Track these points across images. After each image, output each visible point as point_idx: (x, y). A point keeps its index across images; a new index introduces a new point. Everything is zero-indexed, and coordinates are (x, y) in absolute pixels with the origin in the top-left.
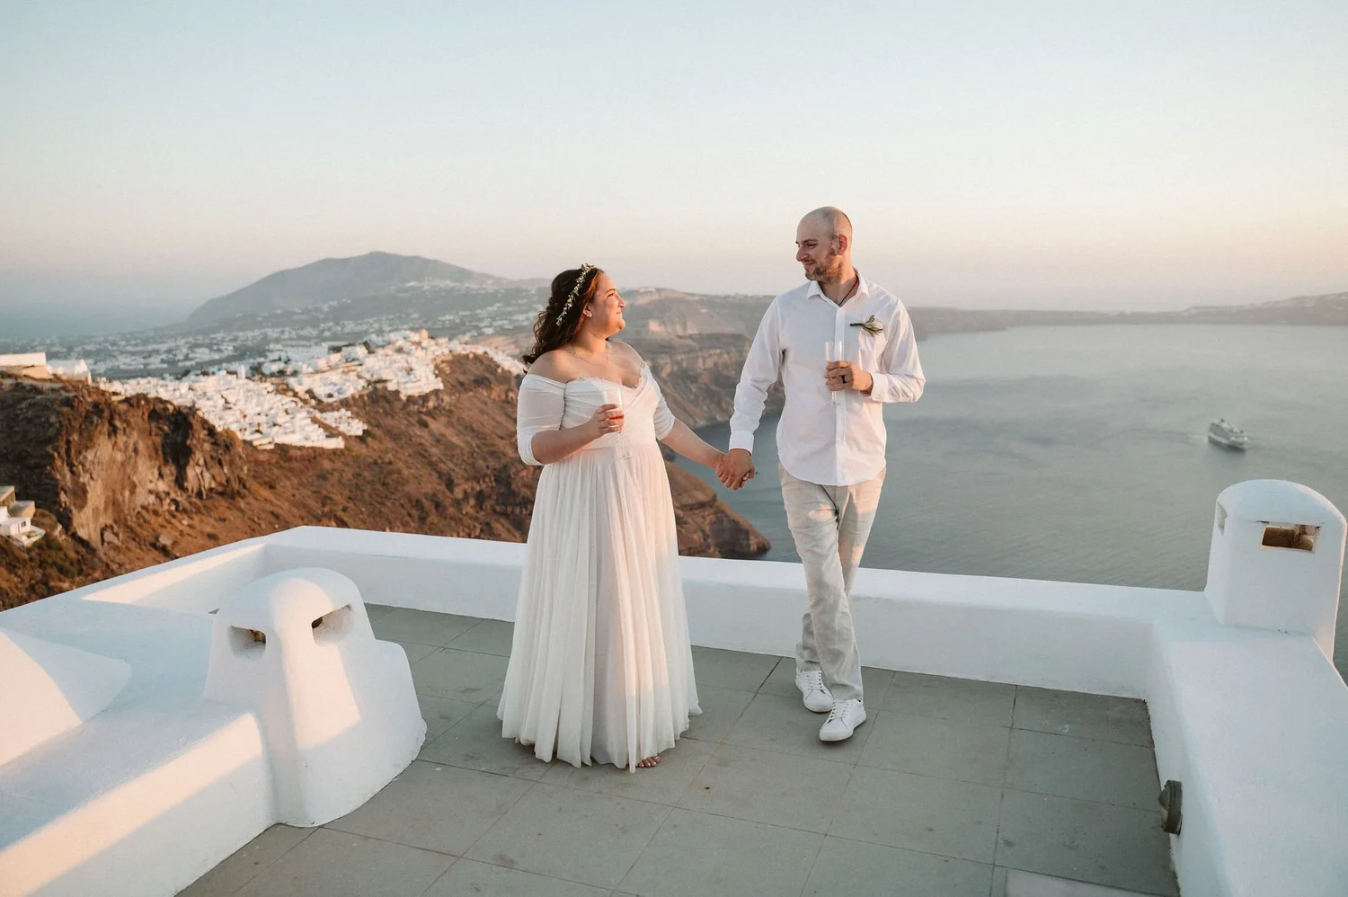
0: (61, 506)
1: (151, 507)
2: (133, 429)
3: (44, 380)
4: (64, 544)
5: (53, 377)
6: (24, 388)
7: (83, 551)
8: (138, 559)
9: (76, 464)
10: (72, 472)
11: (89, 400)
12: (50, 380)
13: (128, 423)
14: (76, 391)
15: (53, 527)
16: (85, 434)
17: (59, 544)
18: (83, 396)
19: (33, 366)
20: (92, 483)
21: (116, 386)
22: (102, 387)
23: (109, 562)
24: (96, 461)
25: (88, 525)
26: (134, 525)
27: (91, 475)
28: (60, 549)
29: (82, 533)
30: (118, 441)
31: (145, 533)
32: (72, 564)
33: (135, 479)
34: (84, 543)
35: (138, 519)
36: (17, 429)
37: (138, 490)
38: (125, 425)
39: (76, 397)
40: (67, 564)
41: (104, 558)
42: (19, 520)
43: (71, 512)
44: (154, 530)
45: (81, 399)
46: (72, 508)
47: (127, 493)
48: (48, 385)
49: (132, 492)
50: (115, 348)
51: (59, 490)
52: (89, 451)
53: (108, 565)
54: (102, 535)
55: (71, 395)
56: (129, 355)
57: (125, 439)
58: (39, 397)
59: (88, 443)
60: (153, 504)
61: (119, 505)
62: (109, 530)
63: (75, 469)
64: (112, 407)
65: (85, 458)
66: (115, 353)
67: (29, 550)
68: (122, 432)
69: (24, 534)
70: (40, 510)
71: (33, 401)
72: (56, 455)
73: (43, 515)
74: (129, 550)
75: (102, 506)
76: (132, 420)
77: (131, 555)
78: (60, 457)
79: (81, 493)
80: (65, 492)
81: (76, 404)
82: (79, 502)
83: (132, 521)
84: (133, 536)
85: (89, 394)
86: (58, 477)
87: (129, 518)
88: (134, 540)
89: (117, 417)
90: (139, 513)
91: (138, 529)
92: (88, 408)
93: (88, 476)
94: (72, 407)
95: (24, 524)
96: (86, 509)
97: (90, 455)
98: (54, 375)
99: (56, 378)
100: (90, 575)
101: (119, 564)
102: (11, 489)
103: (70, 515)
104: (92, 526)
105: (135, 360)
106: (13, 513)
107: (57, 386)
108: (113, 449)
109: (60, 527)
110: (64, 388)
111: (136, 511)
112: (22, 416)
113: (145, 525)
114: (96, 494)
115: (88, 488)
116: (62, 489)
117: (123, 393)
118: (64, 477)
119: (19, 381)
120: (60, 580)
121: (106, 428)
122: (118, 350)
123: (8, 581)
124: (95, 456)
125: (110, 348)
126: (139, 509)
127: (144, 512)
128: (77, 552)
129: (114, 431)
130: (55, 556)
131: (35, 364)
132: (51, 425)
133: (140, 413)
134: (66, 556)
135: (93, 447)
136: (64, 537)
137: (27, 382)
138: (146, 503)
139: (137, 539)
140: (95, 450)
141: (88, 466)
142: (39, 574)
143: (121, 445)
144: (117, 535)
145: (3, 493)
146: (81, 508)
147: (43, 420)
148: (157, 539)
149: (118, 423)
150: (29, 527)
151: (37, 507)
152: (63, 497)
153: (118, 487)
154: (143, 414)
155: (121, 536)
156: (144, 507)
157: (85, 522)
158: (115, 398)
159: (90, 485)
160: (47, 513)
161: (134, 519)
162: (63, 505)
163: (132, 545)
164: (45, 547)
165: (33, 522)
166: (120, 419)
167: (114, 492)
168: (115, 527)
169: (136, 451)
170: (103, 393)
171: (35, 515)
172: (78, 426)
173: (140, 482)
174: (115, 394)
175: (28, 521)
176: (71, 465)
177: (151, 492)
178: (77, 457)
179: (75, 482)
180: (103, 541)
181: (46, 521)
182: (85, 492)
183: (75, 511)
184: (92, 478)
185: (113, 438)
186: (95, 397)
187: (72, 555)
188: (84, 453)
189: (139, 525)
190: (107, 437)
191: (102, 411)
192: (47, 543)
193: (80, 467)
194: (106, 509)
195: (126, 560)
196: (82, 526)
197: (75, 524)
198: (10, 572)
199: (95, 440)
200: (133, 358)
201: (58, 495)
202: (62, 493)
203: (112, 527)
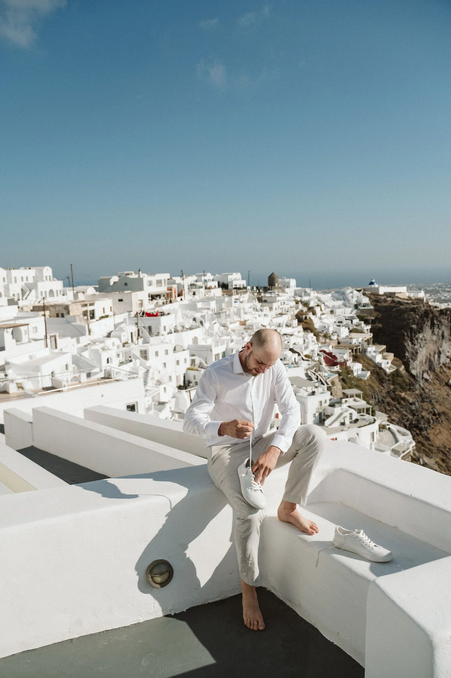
0: (405, 358)
1: (447, 365)
2: (442, 325)
3: (405, 299)
4: (404, 375)
5: (407, 298)
6: (395, 302)
7: (412, 380)
8: (438, 389)
9: (414, 339)
10: (412, 343)
11: (423, 309)
12: (407, 300)
13: (440, 322)
14: (418, 304)
15: (400, 366)
16: (419, 325)
17: (402, 375)
18: (420, 307)
19: (400, 293)
20: (420, 349)
21: (437, 304)
22: (430, 303)
23: (424, 388)
24: (423, 339)
25: (417, 368)
26: (438, 372)
27: (420, 345)
28: (402, 377)
29: (414, 372)
30: (435, 330)
31: (443, 377)
32: (407, 385)
33: (441, 349)
34: (413, 376)
35: (440, 370)
36: (390, 321)
37: (442, 356)
38: (439, 323)
39: (417, 307)
40: (404, 385)
41: (422, 385)
42: (386, 361)
43: (409, 361)
44: (447, 376)
45: (420, 308)
46: (410, 360)
47: (436, 356)
48: (406, 301)
49: (439, 357)
50: (440, 289)
51: (406, 350)
52: (421, 333)
53: (423, 389)
54: (423, 375)
55: (415, 306)
56: (446, 292)
57: (438, 330)
58: (401, 306)
59: (421, 329)
60: (449, 364)
61: (432, 362)
62: (426, 373)
63: (413, 341)
64: (434, 314)
65: (419, 336)
66: (440, 291)
67: (388, 376)
68: (437, 326)
69: (387, 367)
70: (396, 358)
71: (398, 308)
72: (406, 334)
73: (397, 361)
74: (435, 384)
75: (424, 361)
76: (443, 320)
77: (436, 387)
78: (408, 336)
79: (415, 354)
80: (408, 352)
81: (417, 310)
82: (414, 357)
83: (438, 370)
84: (437, 378)
85: (424, 306)
86: (406, 344)
87: (436, 368)
88: (437, 379)
89: (435, 318)
90: (441, 367)
91: (440, 375)
92: (422, 313)
93: (419, 345)
94: (415, 312)
95: (388, 363)
96: (416, 361)
97: (421, 336)
98: (409, 297)
99: (410, 298)
100: (414, 391)
101: (429, 390)
102: (384, 347)
103: (409, 363)
104: (418, 370)
105: (449, 295)
106: (384, 358)
107: (410, 302)
108: (432, 334)
109: (403, 367)
110: (413, 304)
111: (440, 365)
112: (393, 315)
113: (443, 373)
114: (422, 355)
115: (418, 351)
116: (407, 350)
117: (439, 307)
118: (408, 345)
119: (394, 299)
120: (400, 392)
121: (429, 324)
122: (441, 290)
123: (379, 387)
124: (423, 336)
125: (438, 289)
126: (441, 365)
127: (443, 367)
128: (410, 380)
129: (432, 326)
130: (399, 380)
131: (402, 292)
132: (405, 320)
133: (447, 317)
134: (404, 381)
135: (423, 332)
136: (404, 372)
137: (397, 300)
138: (445, 363)
139: (439, 379)
140: (423, 333)
141: (419, 341)
142: (392, 387)
143: (436, 333)
144: (429, 375)
145: (381, 348)
146: (414, 360)
147: (402, 317)
148: (448, 381)
149: (435, 322)
150: (390, 364)
151: (395, 356)
152: (407, 354)
153: (432, 353)
154: (448, 318)
155: (431, 376)
156: (443, 364)
157: (415, 367)
158: (435, 309)
159: (419, 350)
160: (398, 359)
161: (439, 370)
162: (407, 358)
163: (436, 382)
164: (395, 375)
165: (392, 363)
166: (437, 320)
167: (430, 355)
168: (429, 372)
169: (443, 336)
170: (430, 306)
171: (393, 360)
172: (416, 321)
173: (443, 352)
174: (436, 307)
175: (390, 362)
176: (412, 341)
177: (448, 357)
178: (415, 336)
179: (413, 348)
180: (423, 378)
181: (398, 363)
182: (417, 353)
183: (411, 361)
184: (420, 347)
185: (432, 329)
186: (426, 308)
187: (407, 381)
188: (418, 334)
189: (441, 372)
190: (429, 328)
191: (428, 315)
192: (397, 374)
193: (416, 341)
194: (426, 363)
195: (432, 388)
196: (414, 368)
197: (411, 367)
198: (380, 384)
199: (424, 328)
200: (448, 294)
201: (405, 353)
202: (407, 352)
203: (428, 372)
